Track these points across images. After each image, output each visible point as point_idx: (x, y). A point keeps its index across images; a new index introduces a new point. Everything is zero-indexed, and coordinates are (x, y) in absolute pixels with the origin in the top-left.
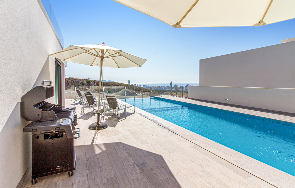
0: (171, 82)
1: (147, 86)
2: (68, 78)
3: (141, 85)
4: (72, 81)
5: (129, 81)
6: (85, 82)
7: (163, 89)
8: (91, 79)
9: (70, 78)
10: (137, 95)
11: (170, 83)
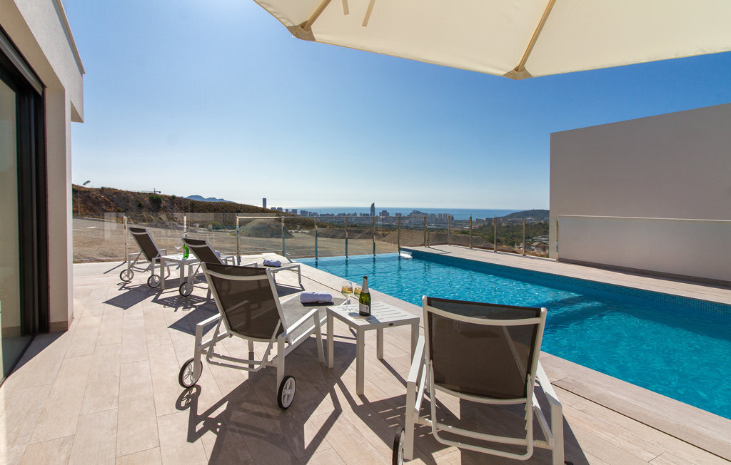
0: (373, 205)
1: (310, 212)
2: (97, 190)
3: (295, 211)
4: (108, 197)
5: (264, 200)
6: (147, 199)
7: (353, 220)
8: (161, 194)
9: (103, 188)
10: (292, 236)
11: (370, 206)
